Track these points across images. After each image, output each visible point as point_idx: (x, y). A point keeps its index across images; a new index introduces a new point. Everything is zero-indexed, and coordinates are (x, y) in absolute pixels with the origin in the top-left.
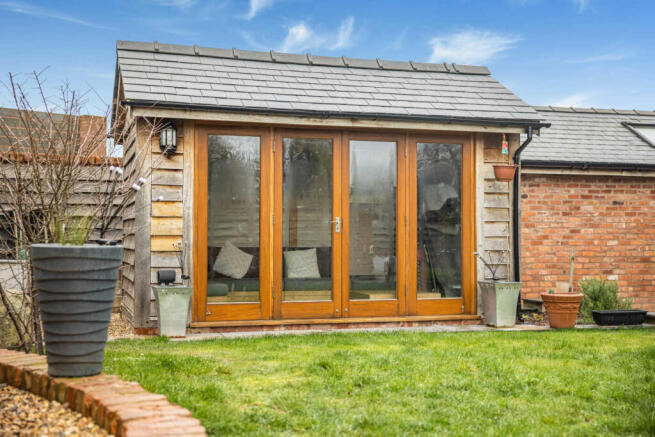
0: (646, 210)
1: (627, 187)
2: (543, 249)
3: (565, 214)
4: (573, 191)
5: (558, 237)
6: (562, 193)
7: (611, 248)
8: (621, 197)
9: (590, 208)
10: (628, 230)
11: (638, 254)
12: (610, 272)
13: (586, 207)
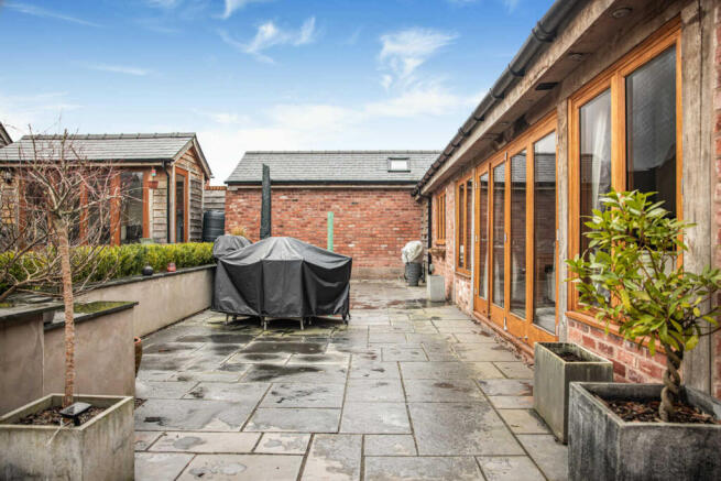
0: (373, 207)
1: (361, 194)
2: (307, 229)
3: (322, 210)
4: (326, 197)
5: (317, 222)
6: (319, 198)
7: (351, 229)
8: (357, 200)
9: (338, 206)
10: (362, 219)
11: (369, 232)
12: (350, 243)
13: (335, 206)
